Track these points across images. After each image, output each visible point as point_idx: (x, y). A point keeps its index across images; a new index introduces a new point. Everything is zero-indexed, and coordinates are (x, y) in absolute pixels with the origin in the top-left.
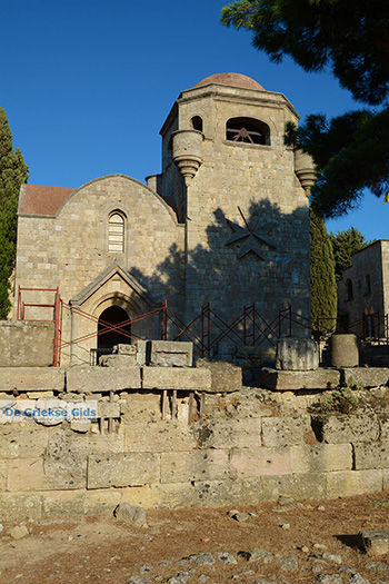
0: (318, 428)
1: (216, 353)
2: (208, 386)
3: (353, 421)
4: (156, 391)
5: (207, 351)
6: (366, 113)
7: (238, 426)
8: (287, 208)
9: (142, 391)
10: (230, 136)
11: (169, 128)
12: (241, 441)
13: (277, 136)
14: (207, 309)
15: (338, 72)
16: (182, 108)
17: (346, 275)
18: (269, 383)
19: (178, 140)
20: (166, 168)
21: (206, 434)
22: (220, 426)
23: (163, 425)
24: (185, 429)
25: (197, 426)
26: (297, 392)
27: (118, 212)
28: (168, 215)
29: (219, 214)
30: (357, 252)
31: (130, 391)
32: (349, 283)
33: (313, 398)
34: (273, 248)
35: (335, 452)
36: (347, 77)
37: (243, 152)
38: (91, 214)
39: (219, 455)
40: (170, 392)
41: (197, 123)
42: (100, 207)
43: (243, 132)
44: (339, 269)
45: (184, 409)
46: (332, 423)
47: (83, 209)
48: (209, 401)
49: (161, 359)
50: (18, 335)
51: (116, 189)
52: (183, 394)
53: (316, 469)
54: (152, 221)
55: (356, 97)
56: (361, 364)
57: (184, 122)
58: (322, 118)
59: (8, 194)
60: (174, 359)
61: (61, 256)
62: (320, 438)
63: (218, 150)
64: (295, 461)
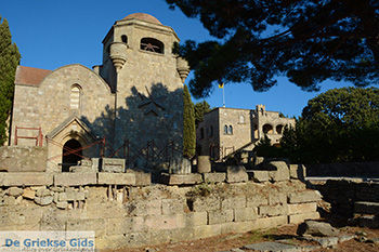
0: (190, 204)
1: (135, 166)
2: (134, 183)
3: (208, 200)
4: (105, 186)
5: (132, 165)
6: (216, 43)
7: (149, 204)
8: (172, 88)
9: (97, 186)
10: (142, 47)
11: (108, 40)
12: (150, 212)
13: (168, 50)
14: (127, 142)
15: (202, 20)
16: (116, 30)
17: (201, 125)
18: (165, 181)
19: (113, 47)
20: (105, 62)
21: (132, 208)
22: (140, 204)
23: (108, 204)
24: (121, 206)
25: (127, 204)
26: (180, 186)
27: (77, 85)
28: (106, 89)
29: (134, 89)
30: (205, 113)
31: (90, 186)
32: (202, 130)
33: (188, 189)
34: (163, 109)
35: (199, 216)
36: (207, 24)
37: (149, 57)
38: (61, 86)
39: (139, 220)
40: (113, 186)
41: (124, 39)
42: (66, 82)
43: (150, 46)
44: (197, 122)
45: (120, 196)
46: (198, 201)
47: (56, 83)
48: (133, 191)
49: (108, 168)
50: (26, 154)
51: (76, 72)
52: (120, 187)
53: (189, 225)
54: (97, 92)
55: (211, 34)
56: (212, 171)
57: (117, 38)
58: (194, 43)
59: (8, 71)
60: (115, 168)
61: (42, 109)
62: (191, 209)
63: (135, 54)
64: (179, 221)
